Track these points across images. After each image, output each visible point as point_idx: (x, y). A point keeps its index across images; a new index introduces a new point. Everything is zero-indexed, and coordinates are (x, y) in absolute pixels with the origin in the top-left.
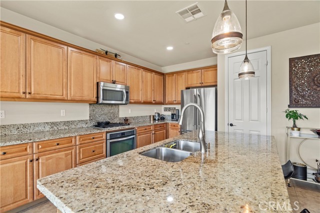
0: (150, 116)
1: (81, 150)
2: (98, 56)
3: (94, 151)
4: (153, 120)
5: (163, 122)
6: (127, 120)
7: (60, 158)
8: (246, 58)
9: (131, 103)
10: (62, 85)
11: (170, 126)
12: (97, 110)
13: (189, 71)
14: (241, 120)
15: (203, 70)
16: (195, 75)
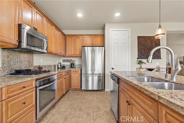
0: (55, 66)
4: (57, 68)
6: (42, 68)
8: (160, 26)
11: (72, 72)
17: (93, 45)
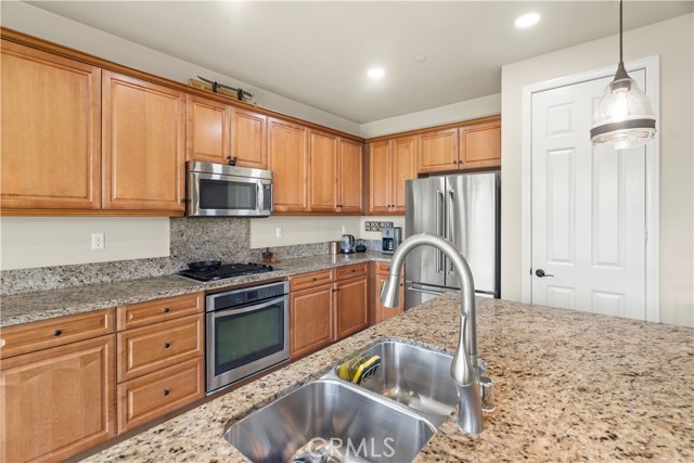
1: (131, 343)
2: (187, 96)
3: (168, 346)
4: (338, 253)
5: (361, 261)
6: (271, 255)
7: (66, 370)
8: (622, 74)
9: (276, 213)
10: (84, 170)
11: (378, 271)
12: (190, 232)
13: (426, 132)
14: (568, 261)
15: (461, 129)
16: (441, 141)
17: (462, 167)
